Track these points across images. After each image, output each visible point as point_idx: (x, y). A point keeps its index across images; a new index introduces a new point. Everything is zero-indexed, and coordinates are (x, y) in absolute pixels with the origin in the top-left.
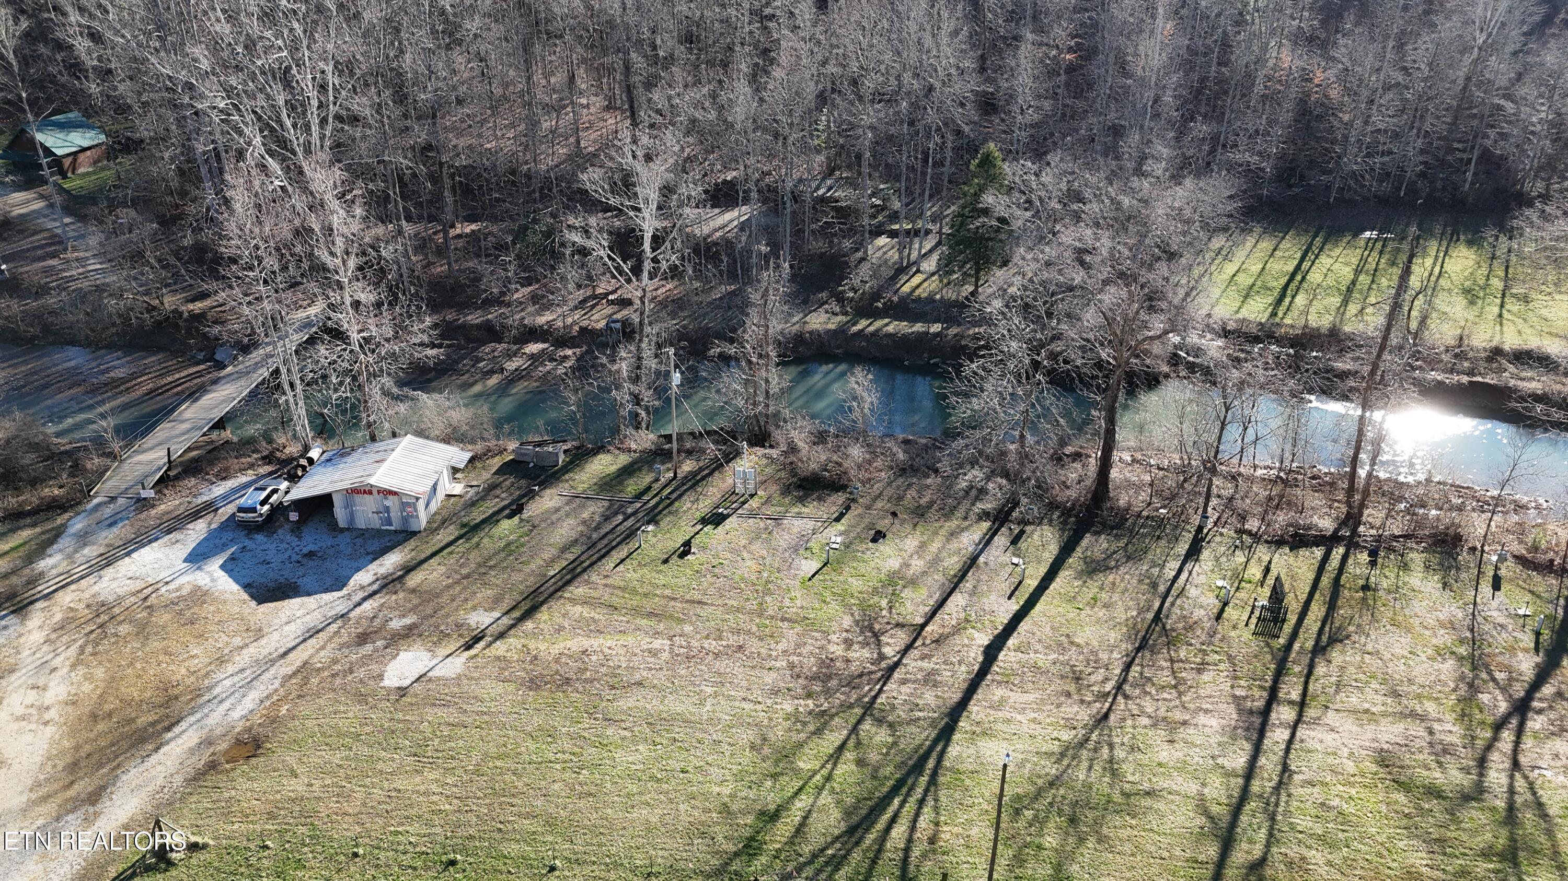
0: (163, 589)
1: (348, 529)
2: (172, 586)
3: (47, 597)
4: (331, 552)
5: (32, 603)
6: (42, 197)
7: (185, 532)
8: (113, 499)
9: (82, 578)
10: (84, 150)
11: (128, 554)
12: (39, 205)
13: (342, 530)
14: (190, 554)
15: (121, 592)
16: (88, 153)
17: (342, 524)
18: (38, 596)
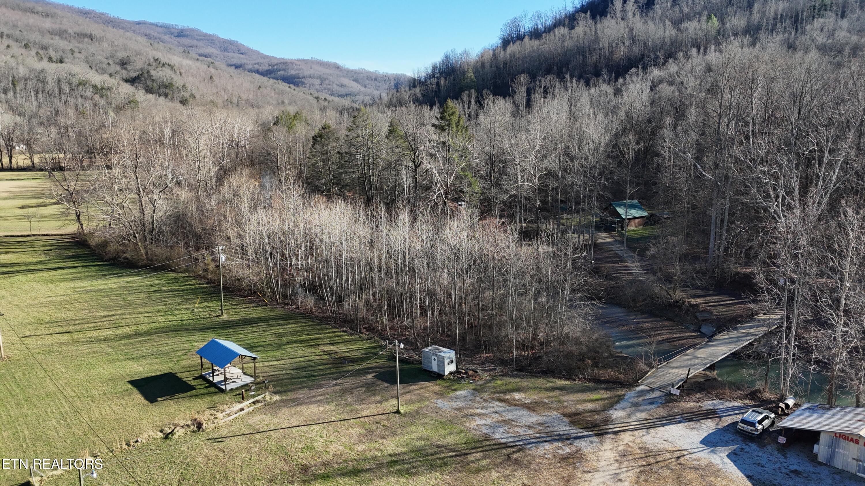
0: (687, 457)
1: (825, 465)
2: (693, 456)
3: (616, 433)
4: (814, 476)
5: (607, 433)
6: (612, 236)
7: (699, 424)
8: (652, 390)
9: (636, 429)
10: (635, 218)
11: (663, 425)
12: (610, 240)
13: (820, 464)
14: (704, 439)
15: (661, 447)
16: (637, 221)
17: (820, 459)
18: (609, 431)
